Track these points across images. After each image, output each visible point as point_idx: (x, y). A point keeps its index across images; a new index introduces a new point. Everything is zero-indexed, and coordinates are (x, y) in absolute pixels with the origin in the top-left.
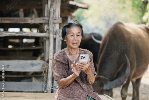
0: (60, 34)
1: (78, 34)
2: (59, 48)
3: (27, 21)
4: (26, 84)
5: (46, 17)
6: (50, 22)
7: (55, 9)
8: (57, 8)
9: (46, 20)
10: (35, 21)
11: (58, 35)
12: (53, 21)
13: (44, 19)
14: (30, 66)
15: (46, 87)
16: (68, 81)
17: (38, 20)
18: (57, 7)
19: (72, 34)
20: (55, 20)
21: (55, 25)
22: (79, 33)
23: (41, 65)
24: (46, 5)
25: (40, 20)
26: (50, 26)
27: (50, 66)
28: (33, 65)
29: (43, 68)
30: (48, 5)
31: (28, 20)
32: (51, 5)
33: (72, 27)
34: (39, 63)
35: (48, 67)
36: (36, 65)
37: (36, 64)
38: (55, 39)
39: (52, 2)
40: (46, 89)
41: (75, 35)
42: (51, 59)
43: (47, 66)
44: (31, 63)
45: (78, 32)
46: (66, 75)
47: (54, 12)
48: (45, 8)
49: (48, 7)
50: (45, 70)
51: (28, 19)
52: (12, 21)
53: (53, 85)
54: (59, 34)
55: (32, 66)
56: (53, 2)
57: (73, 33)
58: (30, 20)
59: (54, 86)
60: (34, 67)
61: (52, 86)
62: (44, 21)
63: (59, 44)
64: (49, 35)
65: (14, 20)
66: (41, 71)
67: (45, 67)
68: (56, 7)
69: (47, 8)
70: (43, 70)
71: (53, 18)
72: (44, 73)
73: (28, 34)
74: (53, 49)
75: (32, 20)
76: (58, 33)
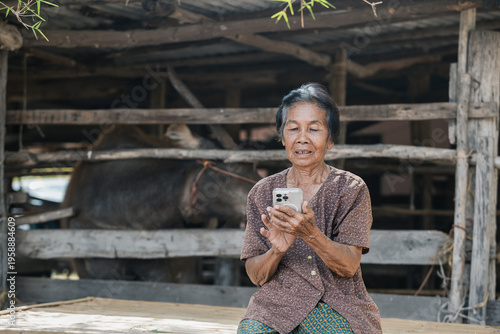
0: (487, 149)
2: (483, 193)
3: (394, 115)
4: (391, 299)
5: (452, 101)
6: (458, 115)
7: (480, 77)
8: (484, 74)
9: (449, 110)
10: (416, 114)
11: (483, 154)
12: (468, 112)
13: (443, 109)
14: (402, 247)
15: (446, 311)
17: (425, 111)
18: (485, 69)
20: (477, 108)
21: (479, 126)
23: (436, 245)
24: (453, 65)
25: (432, 111)
26: (458, 126)
27: (457, 246)
28: (410, 244)
29: (440, 253)
30: (457, 67)
31: (398, 112)
32: (469, 65)
34: (429, 240)
35: (452, 251)
36: (421, 245)
37: (422, 241)
38: (472, 166)
39: (470, 55)
40: (446, 317)
42: (458, 227)
43: (449, 247)
44: (405, 239)
45: (311, 120)
47: (477, 84)
48: (451, 74)
49: (457, 72)
50: (445, 259)
51: (395, 110)
52: (351, 116)
53: (466, 305)
54: (484, 149)
55: (410, 249)
56: (474, 54)
58: (404, 112)
59: (469, 308)
60: (414, 250)
61: (461, 308)
62: (445, 112)
63: (483, 180)
64: (456, 155)
65: (358, 111)
66: (432, 263)
67: (445, 252)
68: (482, 71)
69: (455, 75)
70: (438, 260)
71: (470, 103)
72: (442, 270)
73: (397, 153)
75: (409, 111)
76: (482, 148)
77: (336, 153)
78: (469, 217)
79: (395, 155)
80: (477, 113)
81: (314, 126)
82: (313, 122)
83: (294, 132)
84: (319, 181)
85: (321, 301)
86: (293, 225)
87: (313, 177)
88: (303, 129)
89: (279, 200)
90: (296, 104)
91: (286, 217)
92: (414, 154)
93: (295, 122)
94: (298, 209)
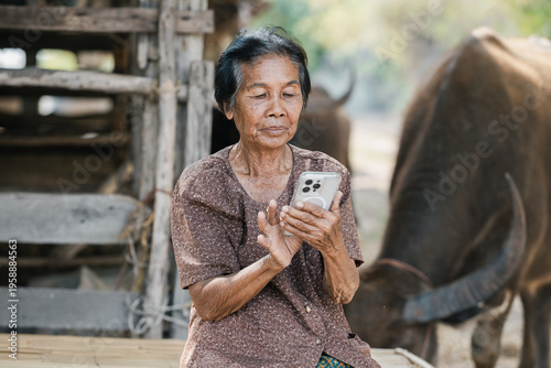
0: (205, 80)
1: (289, 90)
2: (199, 144)
3: (62, 23)
4: (52, 296)
5: (145, 6)
6: (161, 27)
9: (144, 19)
10: (95, 22)
11: (199, 86)
12: (176, 24)
13: (135, 17)
14: (70, 218)
15: (139, 312)
16: (239, 290)
17: (108, 19)
19: (260, 91)
20: (186, 18)
22: (289, 84)
23: (122, 216)
25: (118, 19)
26: (162, 44)
27: (161, 219)
28: (83, 214)
29: (131, 228)
31: (67, 18)
33: (260, 58)
34: (111, 208)
35: (152, 225)
36: (98, 215)
37: (100, 210)
38: (182, 105)
40: (142, 321)
41: (275, 94)
42: (163, 191)
43: (146, 220)
44: (75, 207)
45: (287, 81)
46: (232, 262)
50: (137, 237)
51: (64, 15)
53: (171, 303)
54: (201, 81)
55: (83, 221)
57: (263, 85)
58: (76, 18)
59: (176, 307)
60: (87, 223)
61: (165, 308)
62: (137, 22)
63: (200, 124)
64: (158, 85)
67: (138, 226)
70: (127, 238)
71: (175, 10)
72: (133, 251)
73: (65, 81)
74: (175, 149)
75: (86, 18)
76: (197, 78)
79: (60, 84)
80: (186, 26)
92: (91, 82)
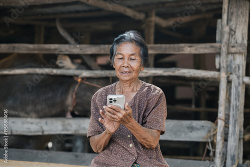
0: (239, 72)
2: (236, 99)
3: (183, 50)
4: (179, 162)
5: (218, 42)
6: (221, 50)
7: (236, 28)
8: (238, 26)
9: (216, 48)
10: (196, 50)
11: (236, 75)
12: (228, 49)
13: (212, 47)
14: (186, 130)
17: (202, 48)
18: (238, 23)
19: (121, 57)
20: (233, 47)
21: (234, 57)
23: (207, 129)
24: (219, 21)
25: (205, 48)
26: (222, 58)
27: (219, 130)
28: (192, 129)
29: (209, 134)
30: (222, 22)
31: (185, 48)
32: (228, 20)
34: (203, 126)
35: (217, 133)
36: (198, 129)
37: (198, 127)
38: (229, 82)
39: (230, 14)
42: (220, 119)
43: (215, 131)
44: (188, 126)
45: (131, 53)
47: (233, 33)
48: (217, 26)
49: (222, 25)
50: (212, 139)
51: (184, 47)
52: (157, 51)
54: (237, 72)
55: (191, 132)
56: (232, 14)
58: (189, 49)
60: (193, 132)
62: (213, 49)
63: (236, 90)
64: (220, 75)
65: (161, 48)
66: (204, 140)
67: (212, 134)
68: (236, 24)
69: (220, 27)
70: (207, 139)
72: (210, 145)
73: (184, 73)
74: (226, 102)
75: (192, 48)
76: (235, 71)
77: (147, 73)
78: (227, 113)
79: (182, 75)
80: (233, 50)
81: (133, 57)
82: (132, 55)
83: (121, 60)
84: (135, 90)
85: (135, 163)
86: (119, 117)
87: (132, 87)
88: (126, 58)
89: (111, 102)
90: (122, 43)
91: (115, 112)
92: (195, 74)
93: (121, 54)
94: (122, 107)
